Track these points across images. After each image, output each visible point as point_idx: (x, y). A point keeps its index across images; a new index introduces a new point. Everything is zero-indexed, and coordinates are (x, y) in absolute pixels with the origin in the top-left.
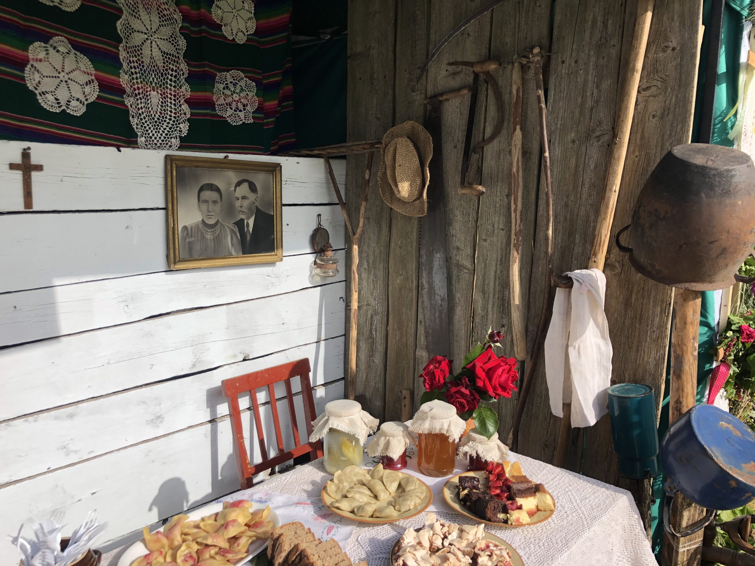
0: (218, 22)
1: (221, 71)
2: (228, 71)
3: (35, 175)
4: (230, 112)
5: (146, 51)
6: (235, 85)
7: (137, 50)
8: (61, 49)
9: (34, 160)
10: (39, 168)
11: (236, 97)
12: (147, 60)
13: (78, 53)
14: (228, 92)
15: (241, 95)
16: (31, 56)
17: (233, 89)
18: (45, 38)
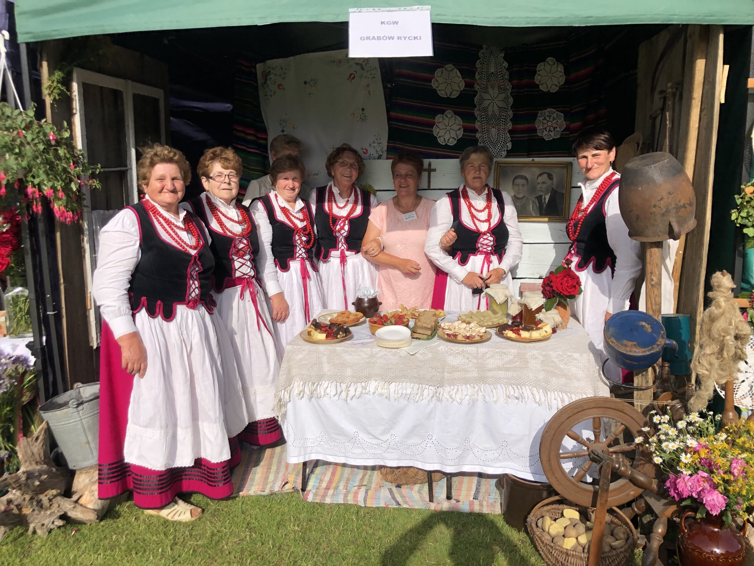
0: (538, 83)
1: (541, 110)
2: (546, 109)
3: (432, 173)
4: (545, 133)
5: (490, 109)
6: (550, 117)
7: (485, 110)
8: (449, 116)
9: (433, 167)
10: (435, 170)
11: (550, 124)
12: (490, 113)
13: (456, 116)
14: (545, 121)
15: (553, 122)
16: (436, 121)
17: (548, 119)
18: (442, 112)
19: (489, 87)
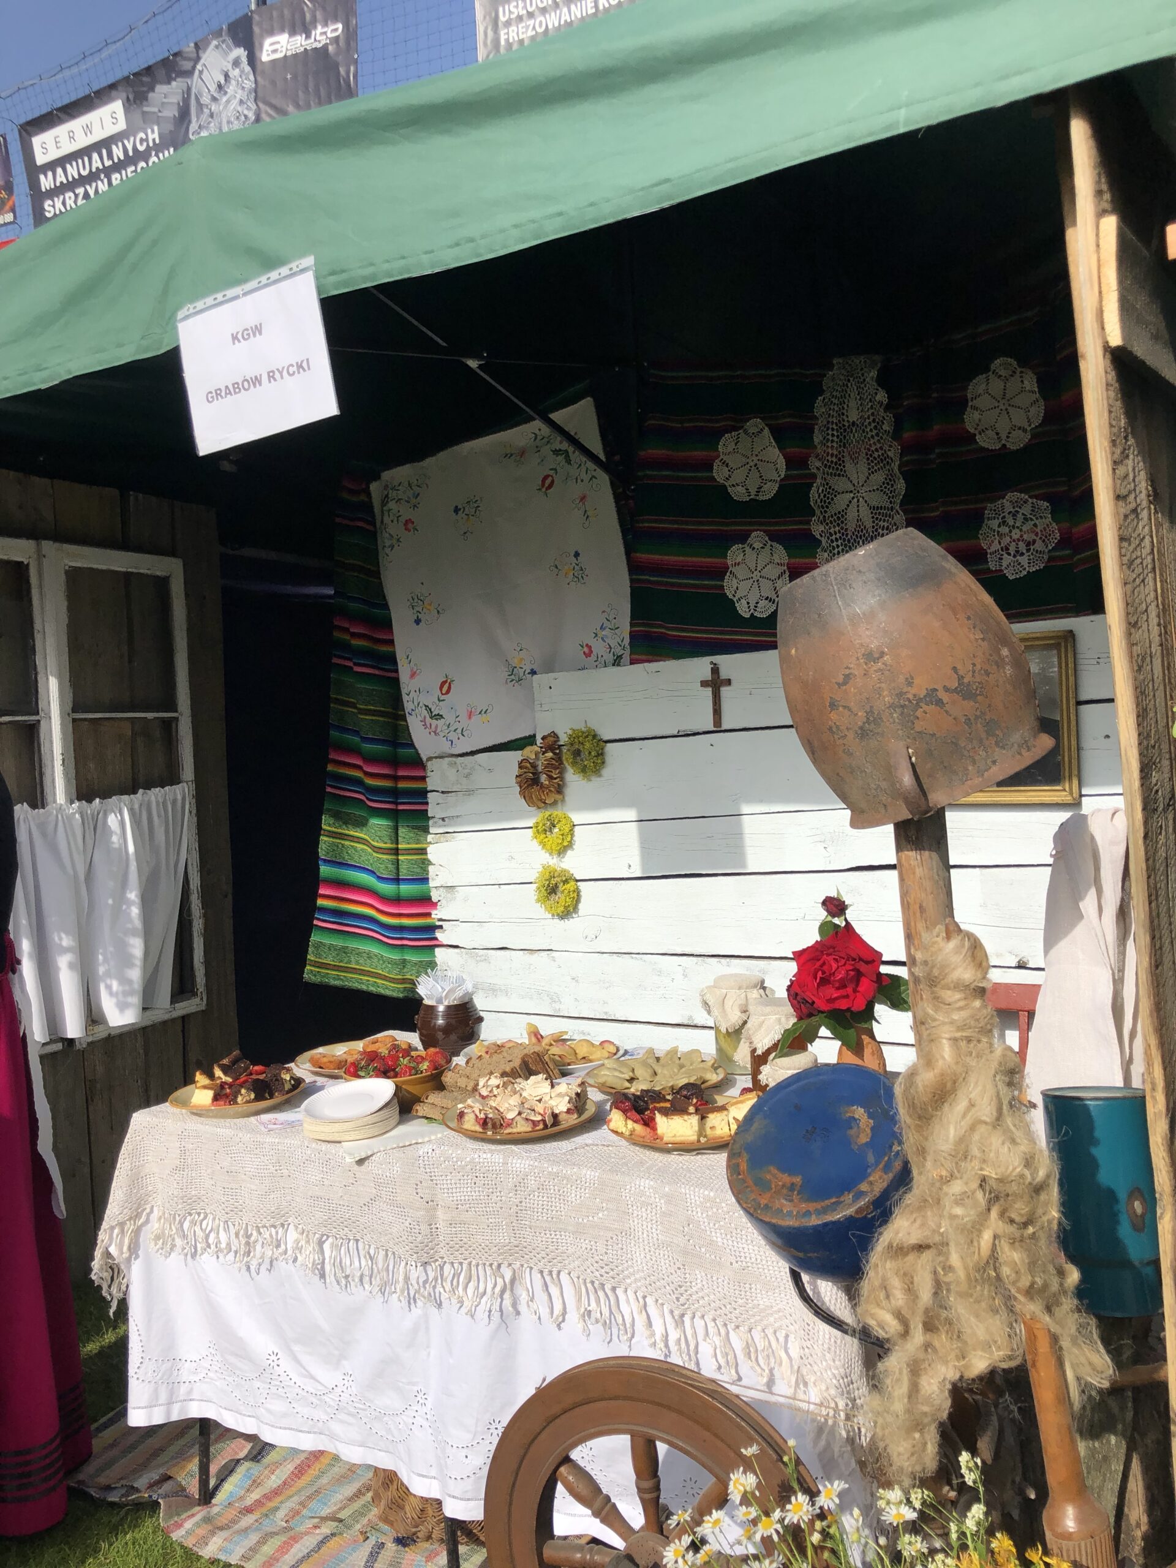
0: (972, 431)
1: (993, 500)
2: (1004, 498)
3: (725, 691)
4: (1007, 560)
5: (852, 514)
6: (1014, 515)
9: (724, 675)
10: (728, 682)
11: (1016, 534)
12: (851, 526)
13: (775, 544)
14: (1004, 530)
15: (1024, 528)
16: (729, 562)
17: (1011, 523)
18: (743, 538)
19: (847, 459)
